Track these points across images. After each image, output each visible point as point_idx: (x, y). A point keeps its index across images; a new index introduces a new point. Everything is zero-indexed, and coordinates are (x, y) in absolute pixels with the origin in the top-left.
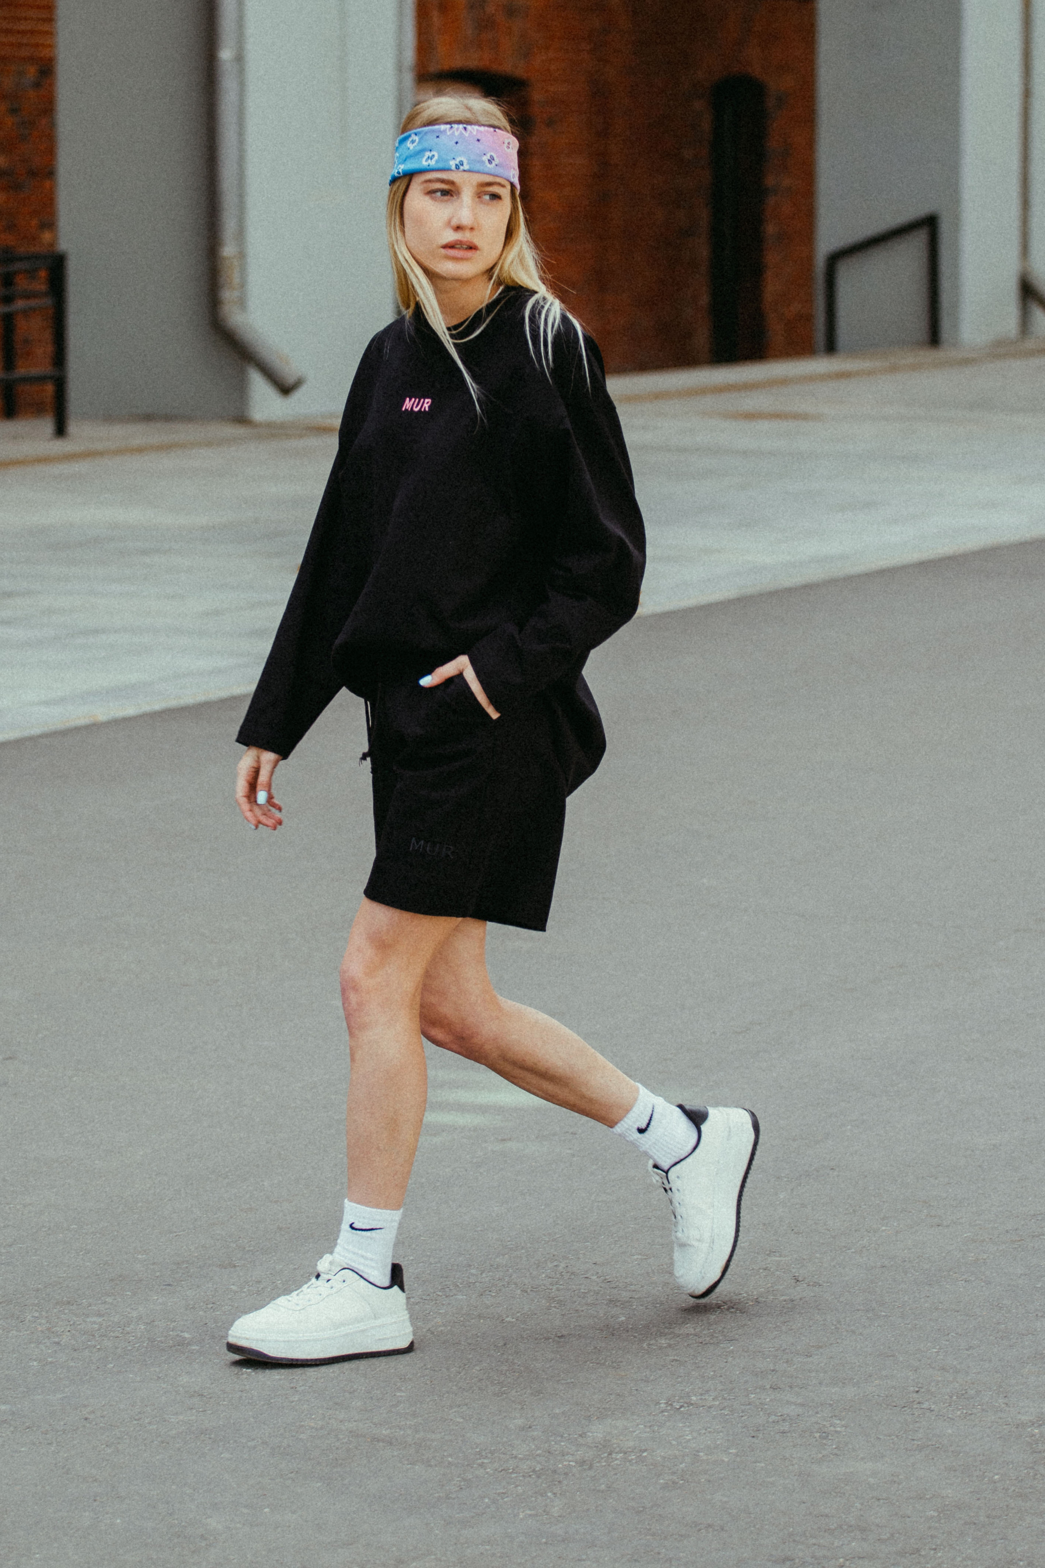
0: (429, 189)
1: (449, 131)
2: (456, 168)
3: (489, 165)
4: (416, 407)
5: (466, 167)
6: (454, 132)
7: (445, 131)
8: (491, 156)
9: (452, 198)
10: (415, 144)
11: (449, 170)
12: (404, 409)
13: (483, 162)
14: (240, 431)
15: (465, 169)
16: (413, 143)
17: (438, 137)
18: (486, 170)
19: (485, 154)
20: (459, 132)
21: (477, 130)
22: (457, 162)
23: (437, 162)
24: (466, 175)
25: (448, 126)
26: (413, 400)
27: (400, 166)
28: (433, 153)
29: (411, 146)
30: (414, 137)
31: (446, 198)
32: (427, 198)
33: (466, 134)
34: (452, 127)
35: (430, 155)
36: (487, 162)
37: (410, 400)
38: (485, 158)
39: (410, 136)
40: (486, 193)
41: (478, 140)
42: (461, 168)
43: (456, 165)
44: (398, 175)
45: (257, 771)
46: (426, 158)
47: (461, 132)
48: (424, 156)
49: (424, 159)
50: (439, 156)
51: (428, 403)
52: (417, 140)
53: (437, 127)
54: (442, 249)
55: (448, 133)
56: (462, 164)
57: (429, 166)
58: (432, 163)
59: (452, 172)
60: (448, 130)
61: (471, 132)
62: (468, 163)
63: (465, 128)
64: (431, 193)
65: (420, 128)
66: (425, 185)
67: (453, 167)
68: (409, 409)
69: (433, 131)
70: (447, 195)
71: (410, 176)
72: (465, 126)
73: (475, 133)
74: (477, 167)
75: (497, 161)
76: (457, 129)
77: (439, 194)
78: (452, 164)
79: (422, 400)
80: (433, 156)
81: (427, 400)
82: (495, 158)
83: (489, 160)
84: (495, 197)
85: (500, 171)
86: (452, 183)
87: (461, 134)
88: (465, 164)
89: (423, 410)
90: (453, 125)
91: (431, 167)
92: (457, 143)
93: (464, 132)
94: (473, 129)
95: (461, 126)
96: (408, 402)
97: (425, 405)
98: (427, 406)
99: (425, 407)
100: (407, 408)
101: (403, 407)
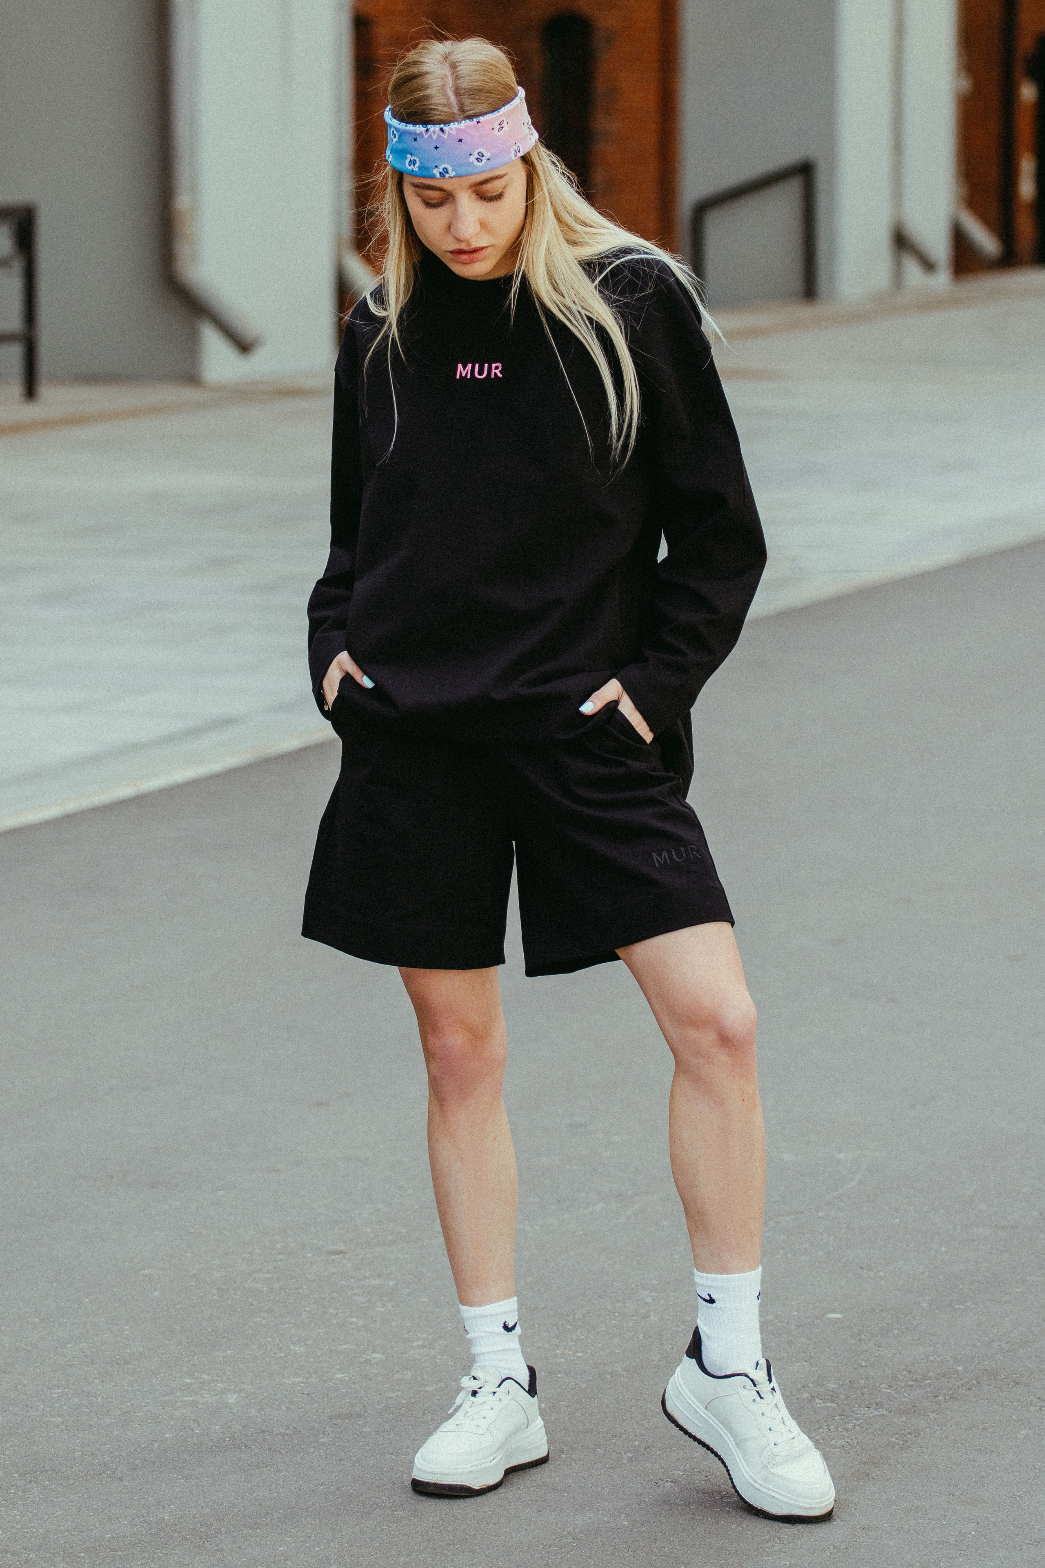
1: (426, 134)
2: (441, 176)
3: (480, 164)
5: (451, 173)
6: (431, 134)
7: (422, 134)
8: (480, 153)
11: (436, 178)
12: (458, 377)
13: (471, 163)
14: (189, 394)
15: (451, 176)
17: (415, 140)
18: (478, 170)
19: (470, 155)
20: (436, 135)
21: (456, 129)
22: (441, 170)
23: (420, 166)
24: (454, 181)
25: (424, 128)
26: (470, 366)
28: (414, 157)
33: (445, 136)
34: (428, 130)
35: (412, 159)
36: (476, 162)
37: (464, 368)
38: (472, 159)
41: (460, 140)
42: (447, 175)
43: (440, 173)
46: (408, 161)
48: (406, 159)
50: (421, 161)
51: (497, 368)
53: (412, 128)
54: (451, 255)
55: (426, 137)
56: (446, 171)
57: (413, 170)
58: (417, 167)
61: (449, 132)
62: (453, 169)
63: (442, 130)
67: (438, 175)
68: (469, 376)
69: (409, 133)
72: (443, 126)
73: (454, 133)
74: (465, 169)
75: (488, 157)
76: (434, 131)
78: (436, 172)
79: (486, 365)
80: (416, 160)
81: (494, 365)
82: (485, 154)
83: (478, 159)
87: (439, 136)
88: (450, 171)
89: (493, 376)
90: (429, 126)
92: (436, 148)
93: (441, 134)
94: (451, 129)
95: (437, 128)
96: (462, 369)
97: (493, 371)
98: (497, 372)
99: (495, 373)
100: (464, 375)
101: (456, 374)
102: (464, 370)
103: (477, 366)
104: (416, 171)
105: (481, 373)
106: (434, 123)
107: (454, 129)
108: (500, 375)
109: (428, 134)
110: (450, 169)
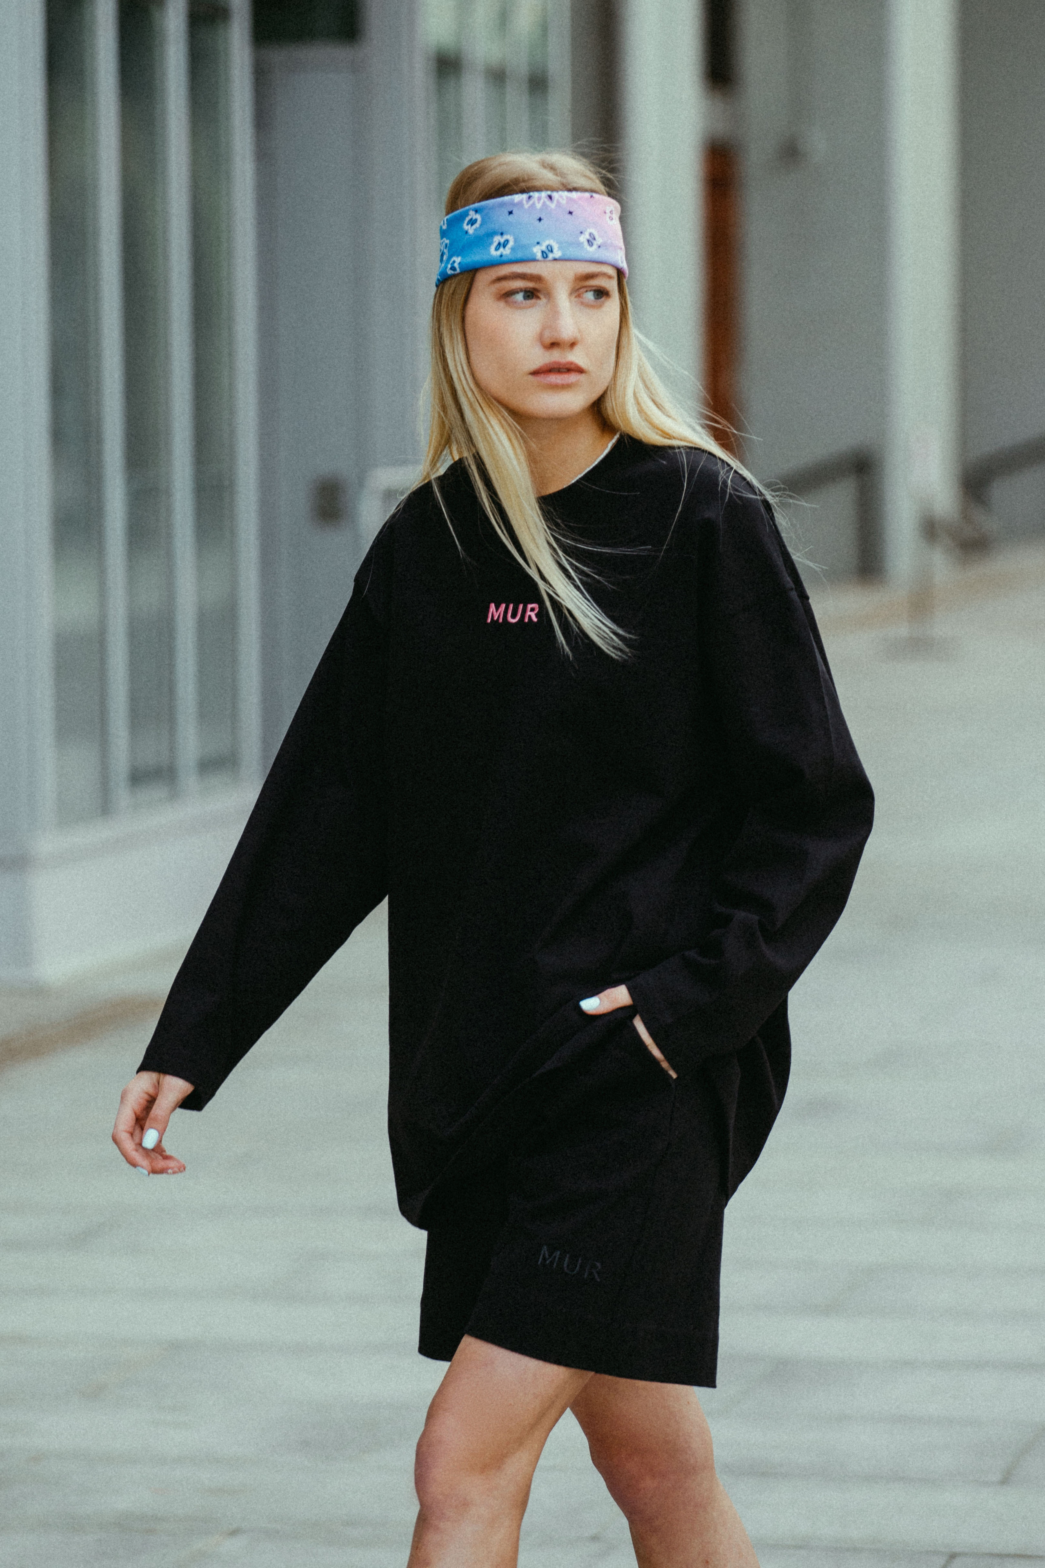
0: (504, 292)
1: (539, 203)
2: (543, 257)
3: (588, 248)
4: (513, 616)
5: (557, 254)
6: (534, 204)
7: (520, 203)
8: (590, 234)
9: (538, 301)
10: (477, 225)
11: (534, 260)
12: (489, 620)
13: (580, 244)
15: (556, 257)
16: (472, 225)
17: (511, 213)
18: (587, 256)
19: (581, 233)
21: (567, 198)
22: (544, 248)
23: (512, 249)
24: (558, 265)
25: (524, 196)
26: (503, 606)
27: (454, 258)
28: (505, 237)
29: (471, 230)
30: (472, 215)
31: (529, 302)
32: (502, 304)
33: (552, 205)
34: (530, 197)
35: (502, 241)
36: (586, 243)
37: (497, 608)
38: (583, 239)
39: (466, 214)
40: (588, 289)
41: (570, 213)
42: (551, 256)
43: (543, 252)
44: (453, 272)
45: (151, 1101)
46: (495, 244)
47: (544, 202)
48: (491, 244)
49: (493, 248)
50: (515, 241)
52: (479, 222)
53: (506, 198)
54: (530, 376)
55: (526, 206)
56: (550, 249)
57: (501, 256)
58: (506, 252)
59: (538, 263)
60: (524, 202)
61: (558, 201)
62: (560, 248)
63: (550, 197)
64: (507, 295)
65: (480, 201)
66: (498, 285)
67: (539, 256)
68: (501, 620)
69: (502, 205)
70: (532, 298)
71: (471, 273)
72: (549, 193)
73: (564, 202)
74: (573, 252)
75: (599, 241)
76: (539, 199)
77: (520, 297)
78: (537, 251)
79: (521, 606)
80: (507, 241)
81: (530, 606)
82: (597, 237)
83: (588, 241)
84: (601, 293)
85: (603, 255)
86: (538, 278)
87: (545, 206)
88: (555, 250)
89: (526, 620)
90: (531, 194)
91: (504, 258)
92: (540, 220)
93: (548, 202)
94: (561, 197)
95: (544, 194)
96: (495, 611)
97: (529, 613)
98: (533, 615)
99: (530, 617)
100: (496, 618)
101: (487, 617)
102: (497, 611)
103: (511, 606)
104: (506, 255)
105: (514, 616)
106: (538, 189)
107: (565, 198)
108: (535, 619)
109: (531, 202)
110: (555, 247)
